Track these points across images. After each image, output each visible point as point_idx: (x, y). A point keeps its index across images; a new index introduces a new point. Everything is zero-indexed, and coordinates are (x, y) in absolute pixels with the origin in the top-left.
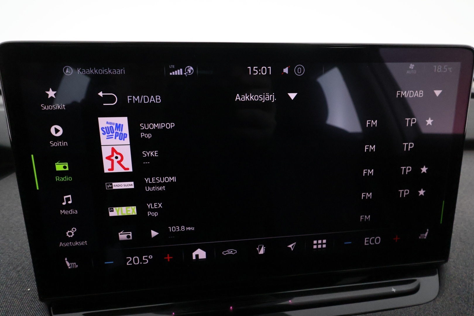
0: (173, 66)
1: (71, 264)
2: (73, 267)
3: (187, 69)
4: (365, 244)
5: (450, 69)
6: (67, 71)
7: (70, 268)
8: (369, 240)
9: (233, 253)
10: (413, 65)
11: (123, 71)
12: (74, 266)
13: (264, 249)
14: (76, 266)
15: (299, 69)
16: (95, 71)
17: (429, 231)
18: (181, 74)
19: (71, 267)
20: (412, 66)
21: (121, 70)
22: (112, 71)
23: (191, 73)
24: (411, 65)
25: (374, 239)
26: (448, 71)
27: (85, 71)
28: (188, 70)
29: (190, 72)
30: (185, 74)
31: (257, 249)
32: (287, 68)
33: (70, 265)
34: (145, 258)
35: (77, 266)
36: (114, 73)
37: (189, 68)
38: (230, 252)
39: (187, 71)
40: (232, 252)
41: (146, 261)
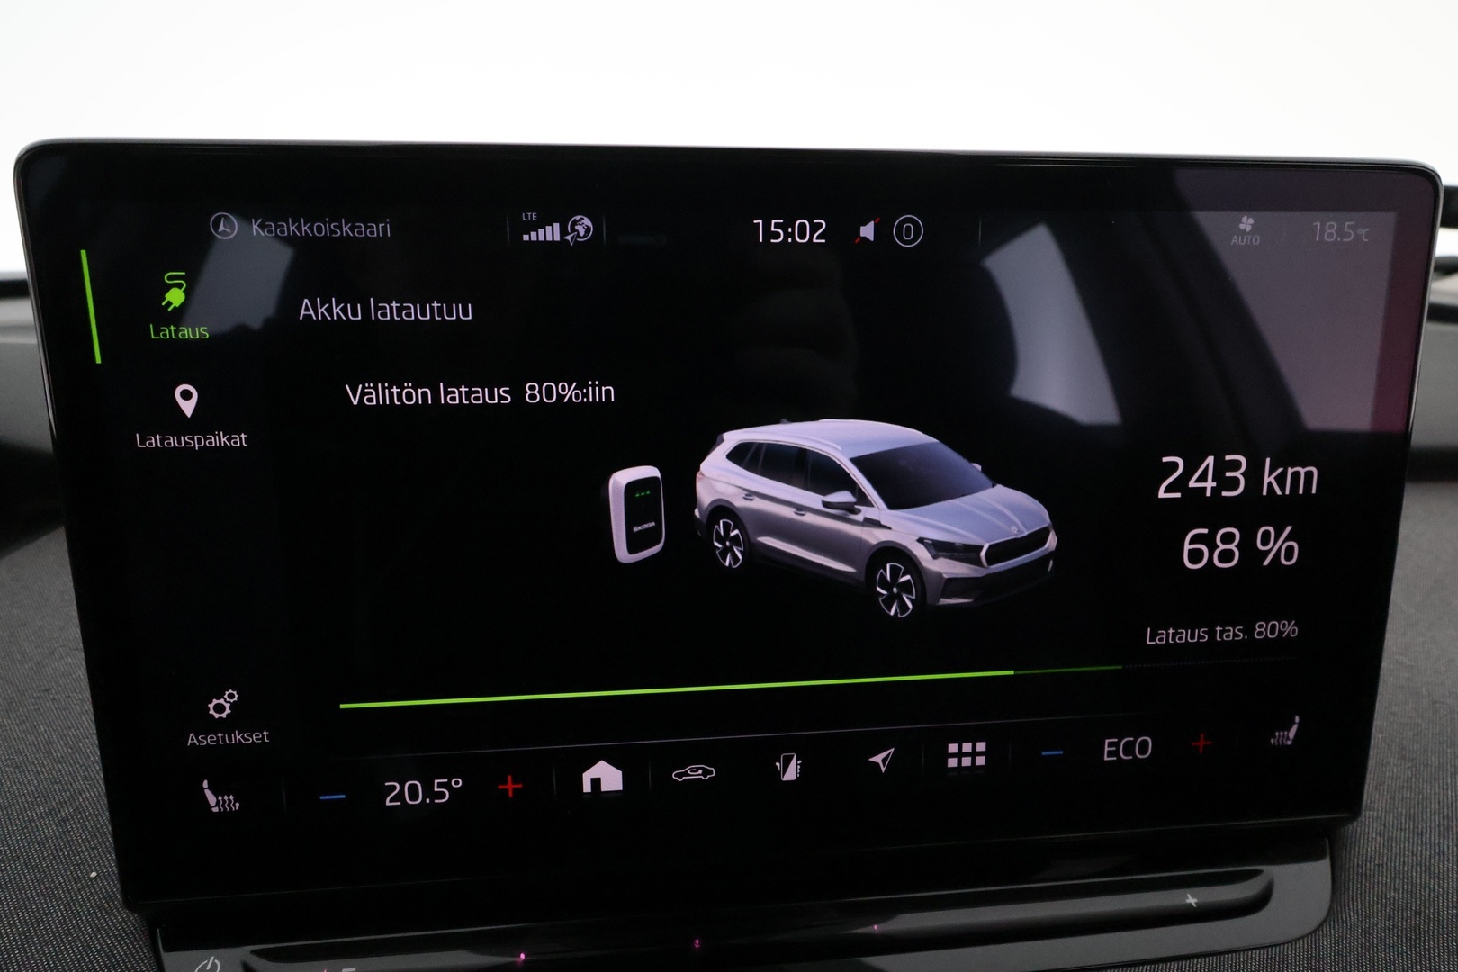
0: (531, 216)
1: (220, 798)
2: (225, 809)
3: (575, 223)
4: (1106, 758)
5: (1363, 232)
6: (222, 228)
7: (215, 810)
8: (1117, 745)
9: (705, 777)
10: (1251, 221)
11: (384, 229)
12: (229, 805)
13: (799, 767)
14: (234, 805)
15: (908, 228)
16: (304, 229)
17: (1299, 723)
18: (557, 238)
19: (220, 809)
20: (1247, 223)
21: (380, 225)
22: (352, 229)
23: (585, 236)
24: (1245, 219)
25: (1134, 742)
26: (1358, 238)
27: (273, 228)
28: (577, 227)
29: (582, 233)
30: (568, 238)
31: (778, 764)
32: (872, 224)
33: (218, 802)
34: (440, 785)
35: (237, 805)
36: (360, 233)
37: (579, 220)
38: (695, 772)
39: (573, 230)
40: (700, 772)
41: (443, 795)
